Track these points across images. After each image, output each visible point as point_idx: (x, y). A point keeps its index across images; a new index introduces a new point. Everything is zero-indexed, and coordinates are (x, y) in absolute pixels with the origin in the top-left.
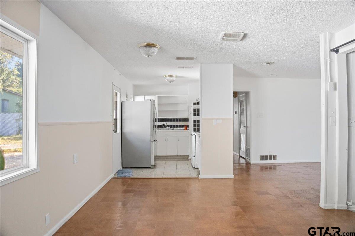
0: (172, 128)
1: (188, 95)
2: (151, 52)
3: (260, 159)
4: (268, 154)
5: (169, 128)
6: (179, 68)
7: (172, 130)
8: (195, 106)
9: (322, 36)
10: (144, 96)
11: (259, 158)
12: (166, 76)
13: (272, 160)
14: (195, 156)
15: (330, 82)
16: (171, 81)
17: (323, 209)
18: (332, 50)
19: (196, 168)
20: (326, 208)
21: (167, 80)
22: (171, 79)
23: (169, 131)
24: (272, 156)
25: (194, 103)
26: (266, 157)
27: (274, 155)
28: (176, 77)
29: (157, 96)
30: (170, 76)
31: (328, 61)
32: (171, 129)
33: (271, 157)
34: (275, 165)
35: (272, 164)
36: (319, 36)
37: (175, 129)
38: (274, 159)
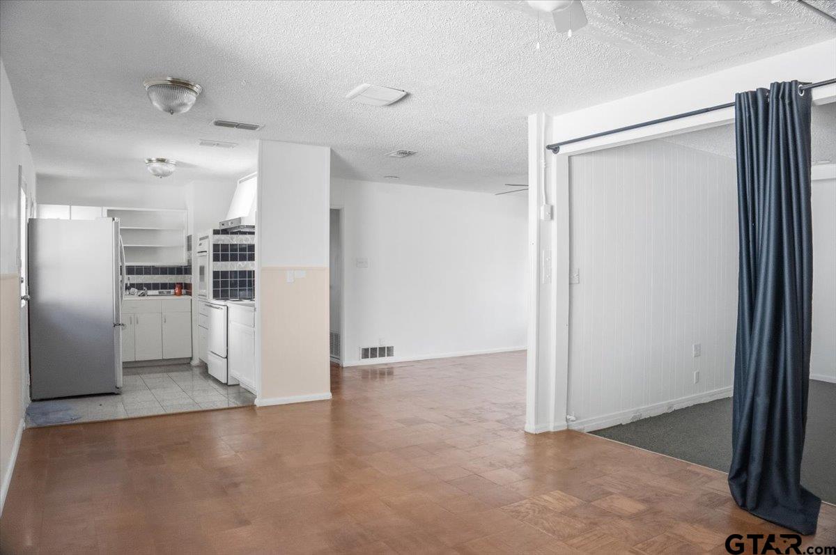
0: (142, 291)
1: (186, 209)
2: (177, 102)
3: (361, 356)
4: (377, 345)
5: (136, 290)
6: (202, 144)
7: (144, 295)
8: (217, 237)
9: (532, 120)
10: (69, 206)
11: (359, 353)
12: (150, 161)
13: (384, 356)
14: (227, 357)
15: (544, 203)
16: (164, 175)
17: (532, 434)
18: (549, 147)
19: (229, 384)
20: (538, 432)
21: (154, 170)
22: (165, 168)
23: (136, 298)
24: (385, 348)
25: (214, 230)
26: (374, 350)
27: (389, 346)
28: (177, 164)
29: (105, 209)
30: (162, 161)
31: (543, 166)
32: (139, 293)
33: (382, 349)
34: (392, 366)
35: (386, 364)
36: (526, 118)
37: (150, 292)
38: (388, 355)
